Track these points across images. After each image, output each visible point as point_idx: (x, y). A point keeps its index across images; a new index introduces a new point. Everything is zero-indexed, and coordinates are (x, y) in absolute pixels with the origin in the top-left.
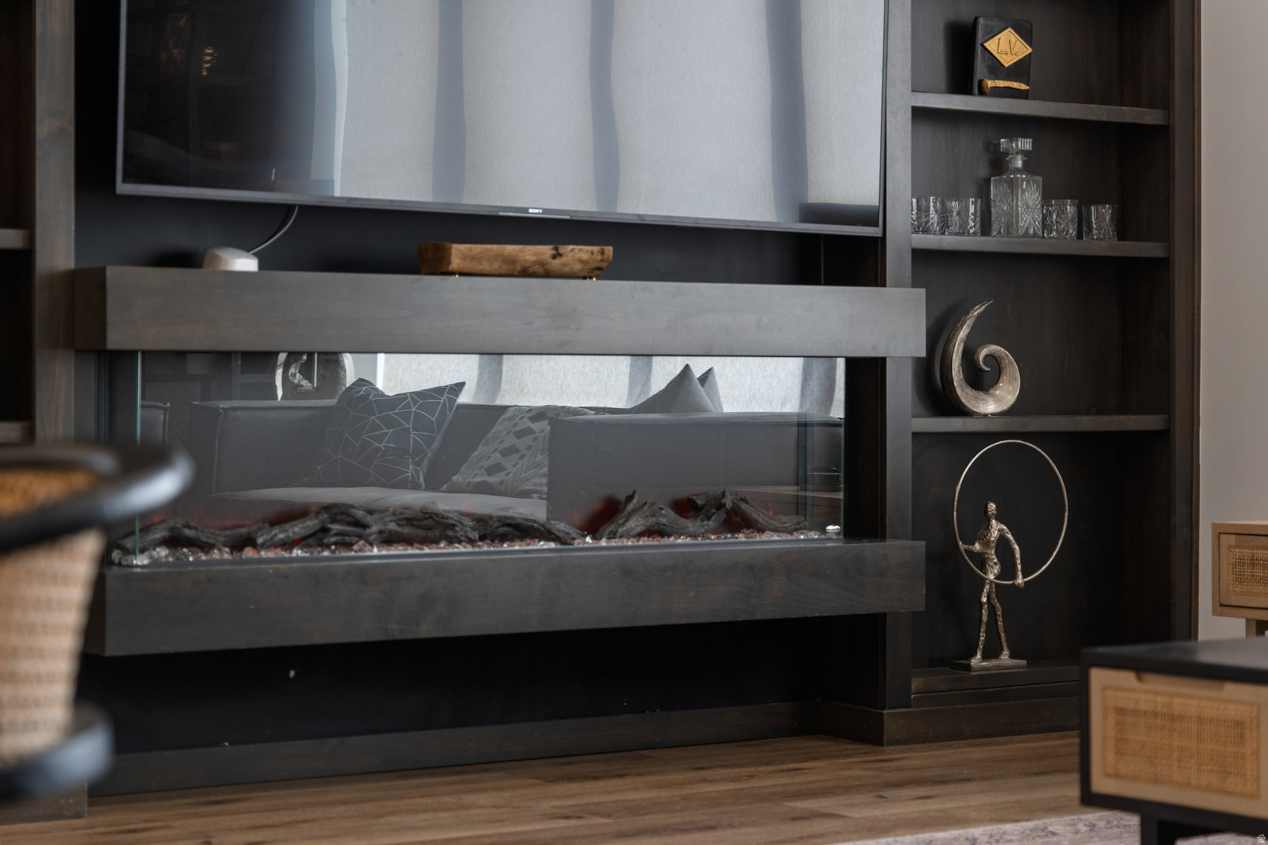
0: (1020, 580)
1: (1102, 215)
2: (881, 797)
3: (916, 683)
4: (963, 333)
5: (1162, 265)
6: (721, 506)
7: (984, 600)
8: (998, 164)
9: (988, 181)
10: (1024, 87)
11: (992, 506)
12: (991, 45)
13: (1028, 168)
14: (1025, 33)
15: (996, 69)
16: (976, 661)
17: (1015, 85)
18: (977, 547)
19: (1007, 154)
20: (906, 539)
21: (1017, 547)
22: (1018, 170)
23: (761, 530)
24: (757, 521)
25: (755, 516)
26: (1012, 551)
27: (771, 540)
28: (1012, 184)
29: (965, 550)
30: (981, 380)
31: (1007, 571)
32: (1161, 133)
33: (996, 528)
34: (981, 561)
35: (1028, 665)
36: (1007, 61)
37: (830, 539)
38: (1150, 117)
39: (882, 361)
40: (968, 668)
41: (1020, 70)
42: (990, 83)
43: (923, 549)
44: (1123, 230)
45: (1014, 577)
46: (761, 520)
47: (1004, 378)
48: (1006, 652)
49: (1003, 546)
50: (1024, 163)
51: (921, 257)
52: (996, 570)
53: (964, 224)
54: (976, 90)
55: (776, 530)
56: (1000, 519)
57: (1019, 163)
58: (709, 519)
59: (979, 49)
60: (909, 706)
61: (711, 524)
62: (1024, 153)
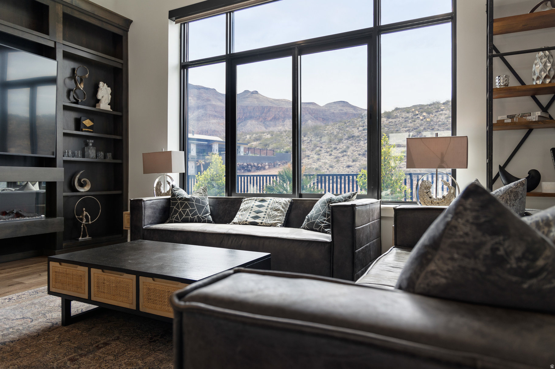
0: (90, 222)
1: (109, 155)
2: (40, 275)
3: (64, 245)
4: (78, 176)
5: (121, 164)
6: (13, 213)
7: (82, 227)
8: (87, 145)
9: (84, 148)
10: (92, 131)
11: (84, 209)
12: (84, 122)
13: (93, 146)
14: (92, 120)
15: (85, 127)
16: (80, 238)
17: (90, 130)
18: (81, 217)
19: (88, 143)
20: (62, 217)
21: (89, 216)
22: (91, 146)
23: (25, 217)
24: (24, 215)
25: (23, 214)
26: (88, 217)
27: (27, 219)
28: (89, 148)
29: (78, 218)
30: (82, 185)
31: (87, 221)
32: (121, 141)
33: (85, 213)
34: (82, 219)
35: (92, 238)
36: (88, 125)
37: (43, 218)
38: (118, 137)
39: (56, 182)
40: (78, 240)
41: (90, 127)
42: (84, 129)
43: (63, 219)
44: (114, 157)
45: (89, 222)
46: (25, 215)
47: (87, 185)
48: (88, 236)
49: (86, 217)
50: (92, 145)
51: (65, 162)
52: (85, 221)
53: (78, 155)
54: (81, 130)
55: (29, 217)
56: (86, 211)
57: (91, 145)
58: (10, 215)
59: (82, 123)
60: (62, 249)
61: (10, 216)
62: (92, 143)
